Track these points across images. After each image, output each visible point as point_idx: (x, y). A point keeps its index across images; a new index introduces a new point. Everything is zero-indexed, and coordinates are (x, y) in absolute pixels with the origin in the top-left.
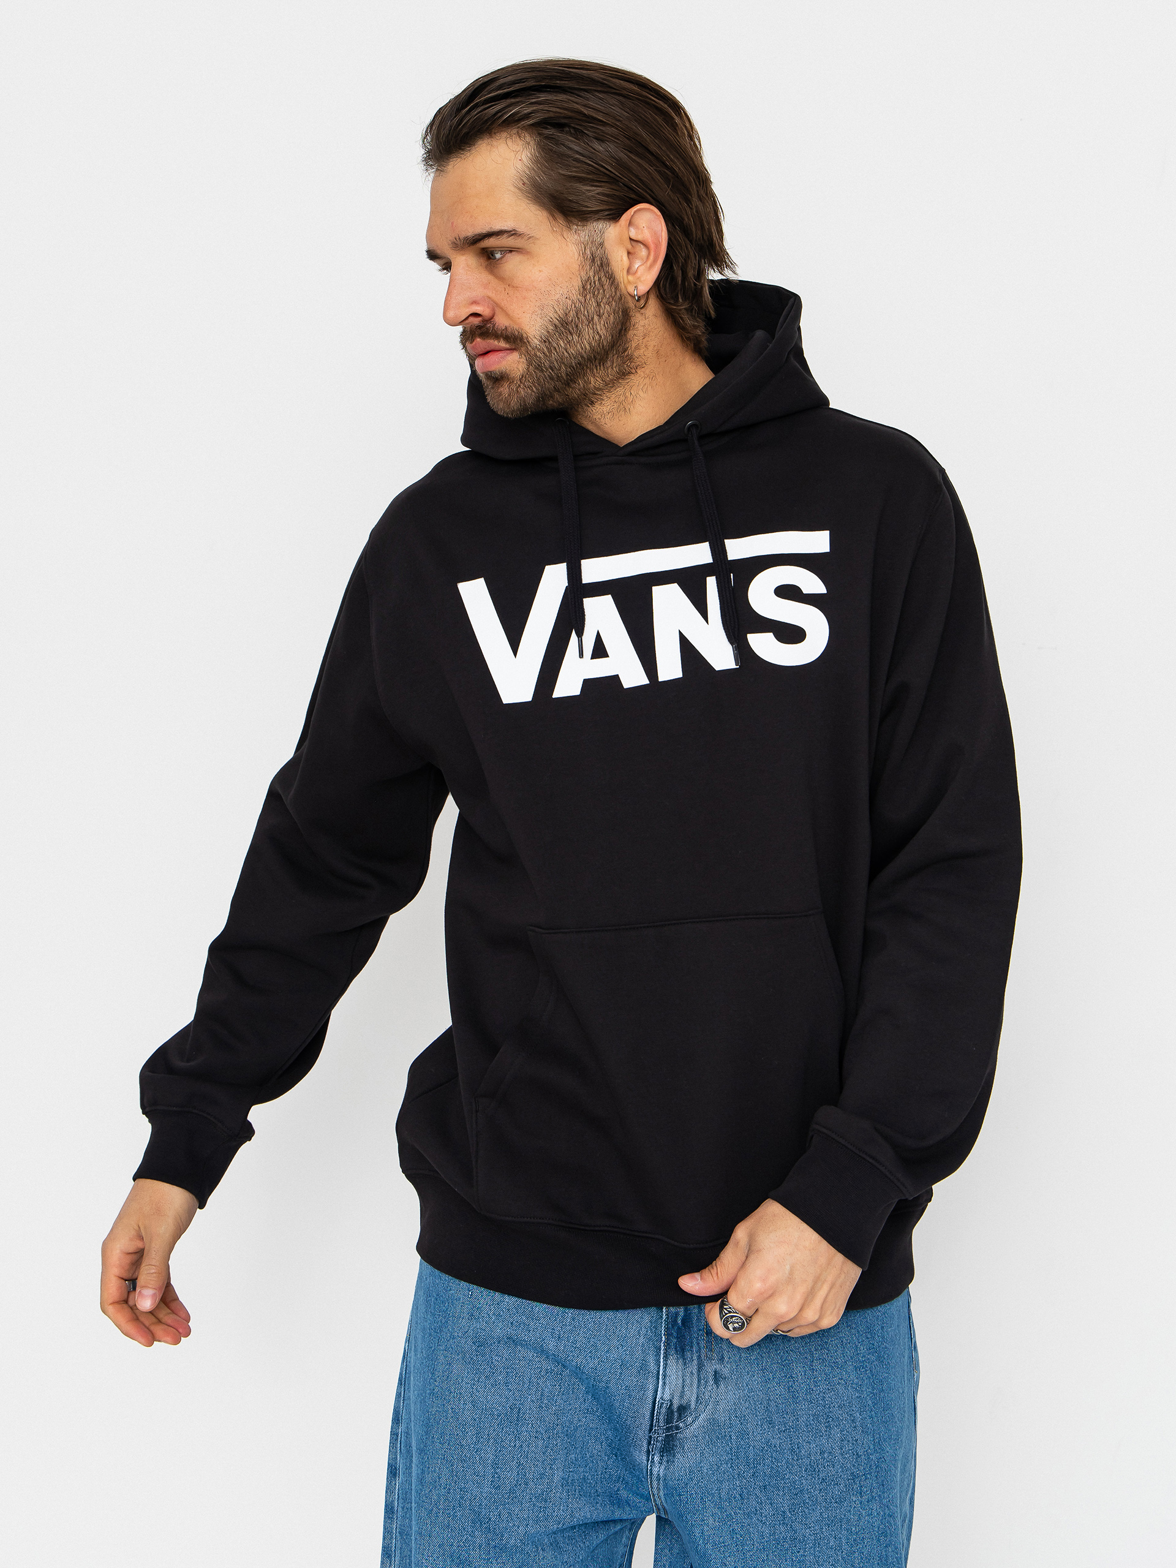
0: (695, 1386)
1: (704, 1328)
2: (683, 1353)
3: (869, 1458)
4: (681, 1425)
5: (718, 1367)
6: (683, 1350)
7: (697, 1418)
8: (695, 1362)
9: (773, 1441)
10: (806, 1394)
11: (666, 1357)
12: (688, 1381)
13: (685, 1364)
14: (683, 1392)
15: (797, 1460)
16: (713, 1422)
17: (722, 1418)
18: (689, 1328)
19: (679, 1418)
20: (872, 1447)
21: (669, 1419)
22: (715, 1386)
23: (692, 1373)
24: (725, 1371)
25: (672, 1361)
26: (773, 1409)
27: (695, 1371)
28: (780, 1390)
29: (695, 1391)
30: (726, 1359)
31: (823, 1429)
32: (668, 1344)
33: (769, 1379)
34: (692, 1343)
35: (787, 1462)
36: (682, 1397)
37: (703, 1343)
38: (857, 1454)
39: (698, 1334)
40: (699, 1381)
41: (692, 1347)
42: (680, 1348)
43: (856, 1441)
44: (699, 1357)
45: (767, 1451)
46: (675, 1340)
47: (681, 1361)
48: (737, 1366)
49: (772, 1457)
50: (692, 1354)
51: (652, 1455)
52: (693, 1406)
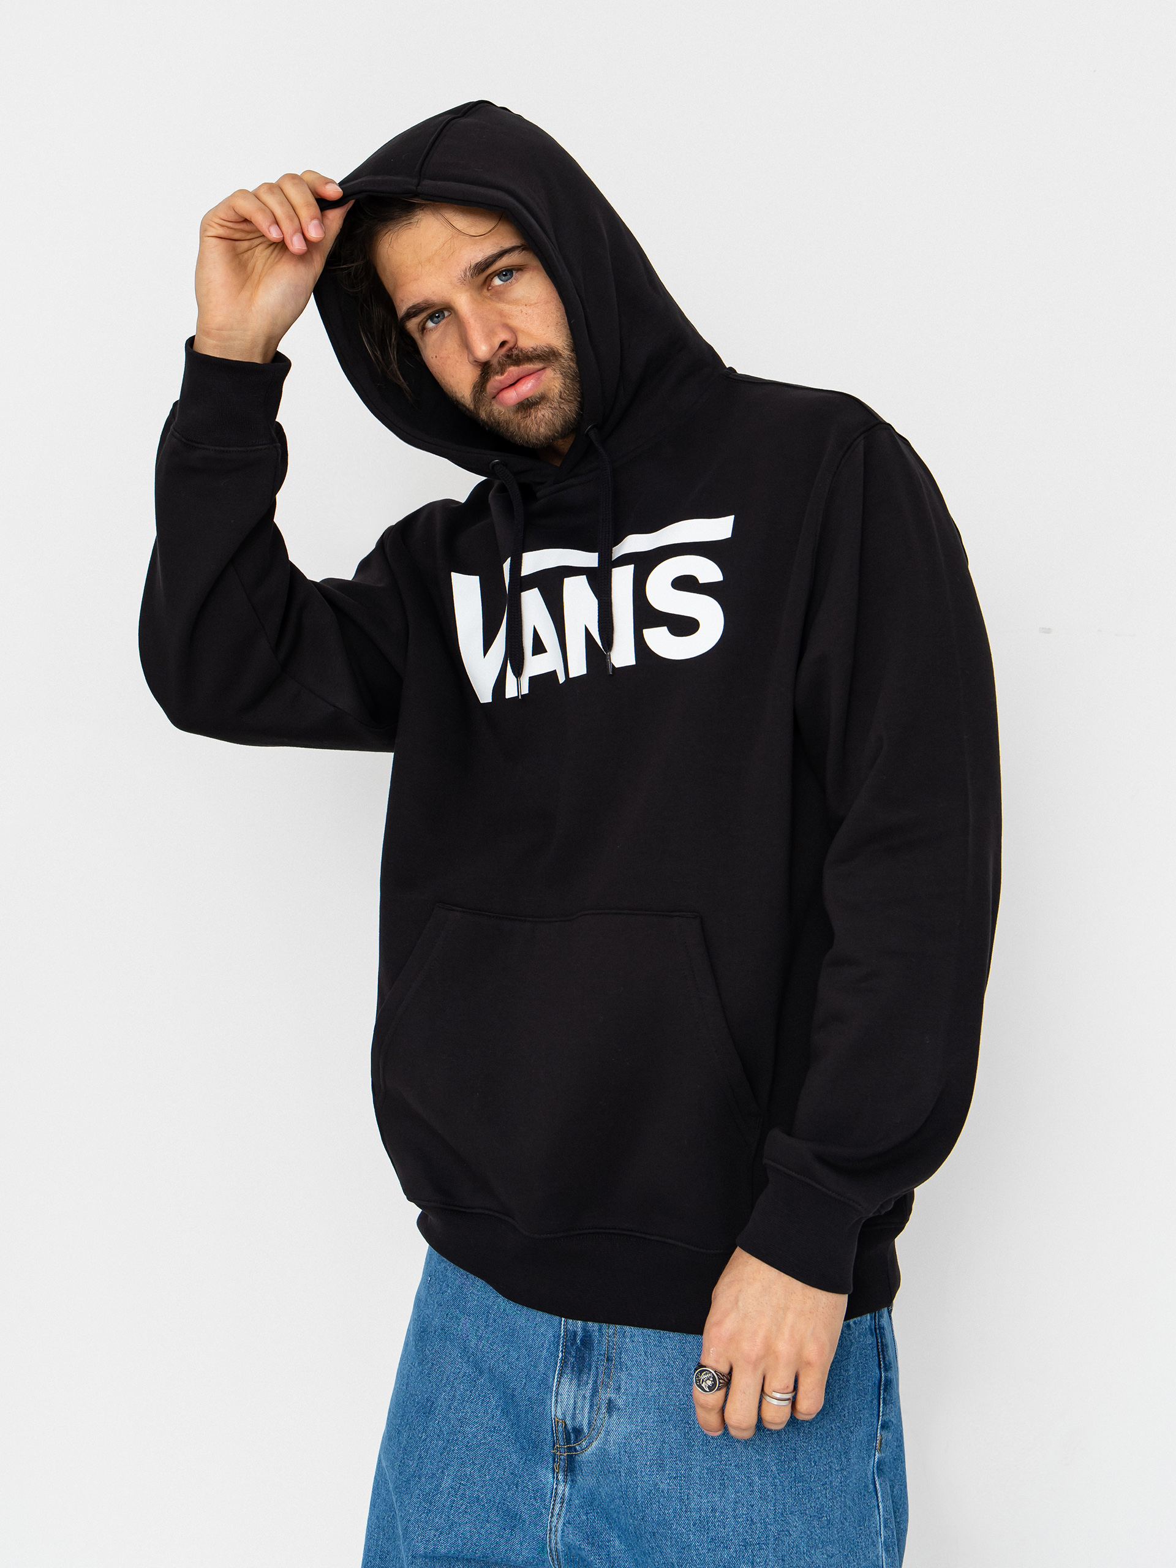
0: (587, 1410)
1: (605, 1354)
2: (579, 1374)
3: (766, 1528)
4: (577, 1447)
5: (613, 1396)
6: (580, 1372)
7: (590, 1443)
8: (590, 1386)
9: (662, 1486)
10: (702, 1445)
11: (561, 1375)
12: (579, 1404)
13: (579, 1386)
14: (574, 1414)
15: (686, 1512)
16: (603, 1451)
17: (613, 1449)
18: (590, 1350)
19: (577, 1440)
20: (771, 1516)
21: (568, 1440)
22: (607, 1415)
23: (584, 1397)
24: (620, 1403)
25: (565, 1380)
26: (666, 1452)
27: (588, 1395)
28: (676, 1434)
29: (586, 1415)
30: (623, 1390)
31: (718, 1486)
32: (564, 1361)
33: (665, 1421)
34: (590, 1365)
35: (675, 1511)
36: (574, 1418)
37: (601, 1369)
38: (752, 1520)
39: (598, 1358)
40: (591, 1406)
41: (590, 1370)
42: (578, 1368)
43: (752, 1506)
44: (595, 1382)
45: (654, 1495)
46: (572, 1360)
47: (575, 1382)
48: (634, 1399)
49: (659, 1502)
50: (588, 1377)
51: (557, 1473)
52: (586, 1430)
